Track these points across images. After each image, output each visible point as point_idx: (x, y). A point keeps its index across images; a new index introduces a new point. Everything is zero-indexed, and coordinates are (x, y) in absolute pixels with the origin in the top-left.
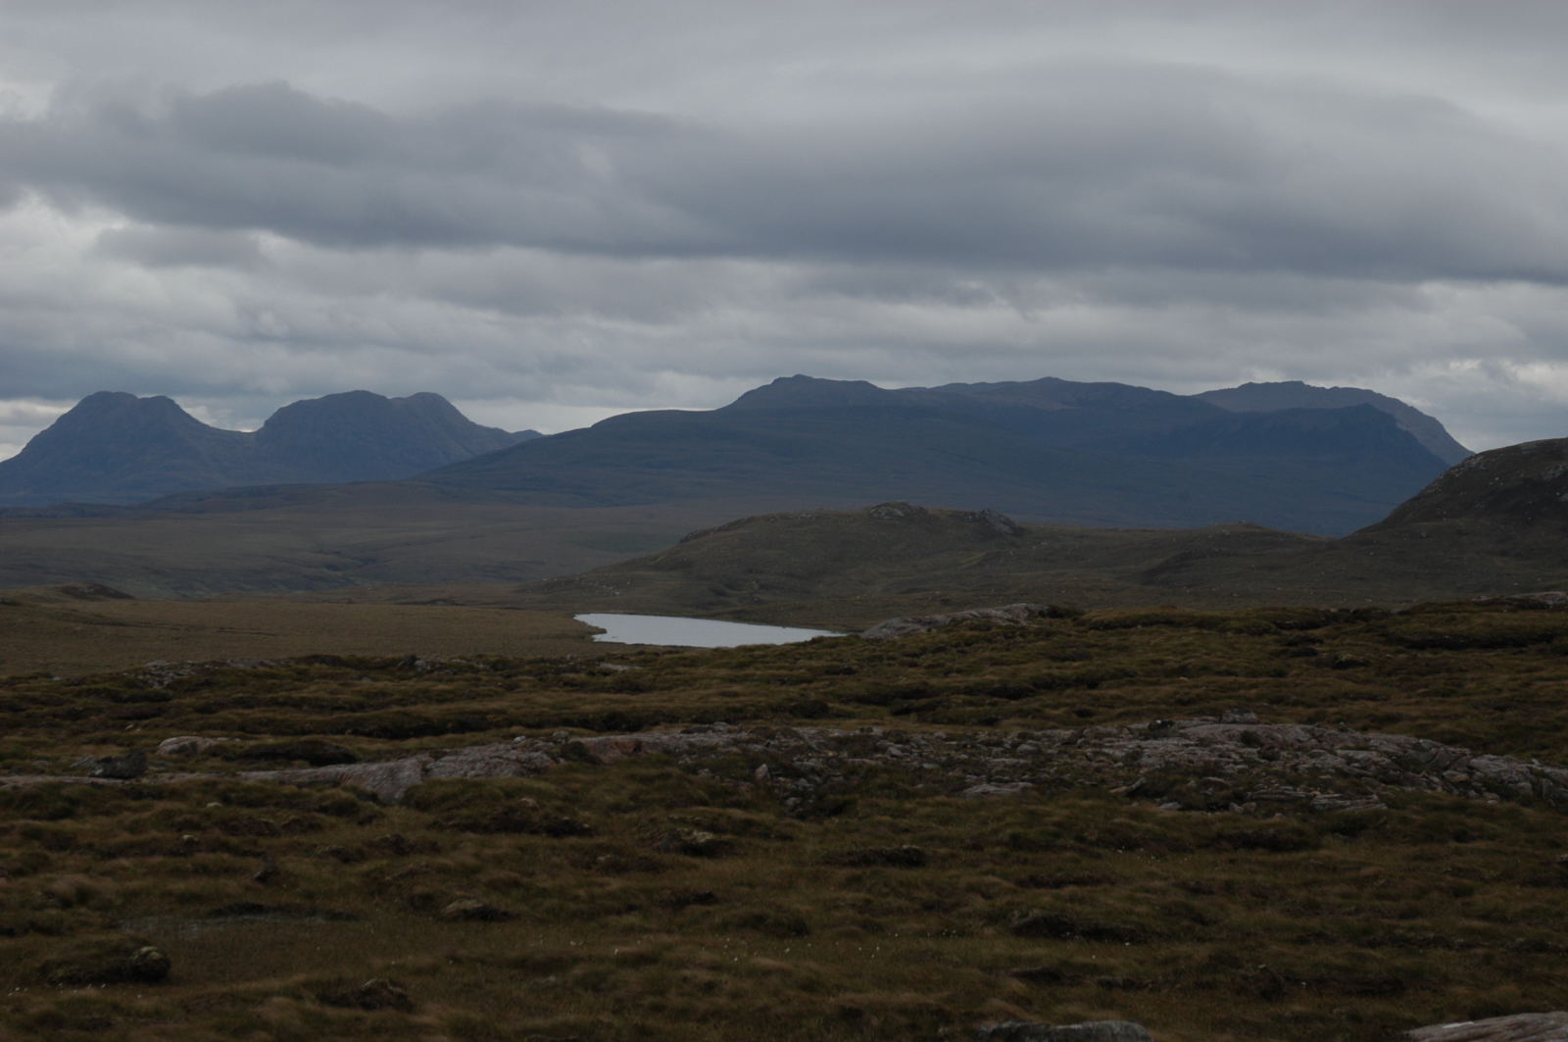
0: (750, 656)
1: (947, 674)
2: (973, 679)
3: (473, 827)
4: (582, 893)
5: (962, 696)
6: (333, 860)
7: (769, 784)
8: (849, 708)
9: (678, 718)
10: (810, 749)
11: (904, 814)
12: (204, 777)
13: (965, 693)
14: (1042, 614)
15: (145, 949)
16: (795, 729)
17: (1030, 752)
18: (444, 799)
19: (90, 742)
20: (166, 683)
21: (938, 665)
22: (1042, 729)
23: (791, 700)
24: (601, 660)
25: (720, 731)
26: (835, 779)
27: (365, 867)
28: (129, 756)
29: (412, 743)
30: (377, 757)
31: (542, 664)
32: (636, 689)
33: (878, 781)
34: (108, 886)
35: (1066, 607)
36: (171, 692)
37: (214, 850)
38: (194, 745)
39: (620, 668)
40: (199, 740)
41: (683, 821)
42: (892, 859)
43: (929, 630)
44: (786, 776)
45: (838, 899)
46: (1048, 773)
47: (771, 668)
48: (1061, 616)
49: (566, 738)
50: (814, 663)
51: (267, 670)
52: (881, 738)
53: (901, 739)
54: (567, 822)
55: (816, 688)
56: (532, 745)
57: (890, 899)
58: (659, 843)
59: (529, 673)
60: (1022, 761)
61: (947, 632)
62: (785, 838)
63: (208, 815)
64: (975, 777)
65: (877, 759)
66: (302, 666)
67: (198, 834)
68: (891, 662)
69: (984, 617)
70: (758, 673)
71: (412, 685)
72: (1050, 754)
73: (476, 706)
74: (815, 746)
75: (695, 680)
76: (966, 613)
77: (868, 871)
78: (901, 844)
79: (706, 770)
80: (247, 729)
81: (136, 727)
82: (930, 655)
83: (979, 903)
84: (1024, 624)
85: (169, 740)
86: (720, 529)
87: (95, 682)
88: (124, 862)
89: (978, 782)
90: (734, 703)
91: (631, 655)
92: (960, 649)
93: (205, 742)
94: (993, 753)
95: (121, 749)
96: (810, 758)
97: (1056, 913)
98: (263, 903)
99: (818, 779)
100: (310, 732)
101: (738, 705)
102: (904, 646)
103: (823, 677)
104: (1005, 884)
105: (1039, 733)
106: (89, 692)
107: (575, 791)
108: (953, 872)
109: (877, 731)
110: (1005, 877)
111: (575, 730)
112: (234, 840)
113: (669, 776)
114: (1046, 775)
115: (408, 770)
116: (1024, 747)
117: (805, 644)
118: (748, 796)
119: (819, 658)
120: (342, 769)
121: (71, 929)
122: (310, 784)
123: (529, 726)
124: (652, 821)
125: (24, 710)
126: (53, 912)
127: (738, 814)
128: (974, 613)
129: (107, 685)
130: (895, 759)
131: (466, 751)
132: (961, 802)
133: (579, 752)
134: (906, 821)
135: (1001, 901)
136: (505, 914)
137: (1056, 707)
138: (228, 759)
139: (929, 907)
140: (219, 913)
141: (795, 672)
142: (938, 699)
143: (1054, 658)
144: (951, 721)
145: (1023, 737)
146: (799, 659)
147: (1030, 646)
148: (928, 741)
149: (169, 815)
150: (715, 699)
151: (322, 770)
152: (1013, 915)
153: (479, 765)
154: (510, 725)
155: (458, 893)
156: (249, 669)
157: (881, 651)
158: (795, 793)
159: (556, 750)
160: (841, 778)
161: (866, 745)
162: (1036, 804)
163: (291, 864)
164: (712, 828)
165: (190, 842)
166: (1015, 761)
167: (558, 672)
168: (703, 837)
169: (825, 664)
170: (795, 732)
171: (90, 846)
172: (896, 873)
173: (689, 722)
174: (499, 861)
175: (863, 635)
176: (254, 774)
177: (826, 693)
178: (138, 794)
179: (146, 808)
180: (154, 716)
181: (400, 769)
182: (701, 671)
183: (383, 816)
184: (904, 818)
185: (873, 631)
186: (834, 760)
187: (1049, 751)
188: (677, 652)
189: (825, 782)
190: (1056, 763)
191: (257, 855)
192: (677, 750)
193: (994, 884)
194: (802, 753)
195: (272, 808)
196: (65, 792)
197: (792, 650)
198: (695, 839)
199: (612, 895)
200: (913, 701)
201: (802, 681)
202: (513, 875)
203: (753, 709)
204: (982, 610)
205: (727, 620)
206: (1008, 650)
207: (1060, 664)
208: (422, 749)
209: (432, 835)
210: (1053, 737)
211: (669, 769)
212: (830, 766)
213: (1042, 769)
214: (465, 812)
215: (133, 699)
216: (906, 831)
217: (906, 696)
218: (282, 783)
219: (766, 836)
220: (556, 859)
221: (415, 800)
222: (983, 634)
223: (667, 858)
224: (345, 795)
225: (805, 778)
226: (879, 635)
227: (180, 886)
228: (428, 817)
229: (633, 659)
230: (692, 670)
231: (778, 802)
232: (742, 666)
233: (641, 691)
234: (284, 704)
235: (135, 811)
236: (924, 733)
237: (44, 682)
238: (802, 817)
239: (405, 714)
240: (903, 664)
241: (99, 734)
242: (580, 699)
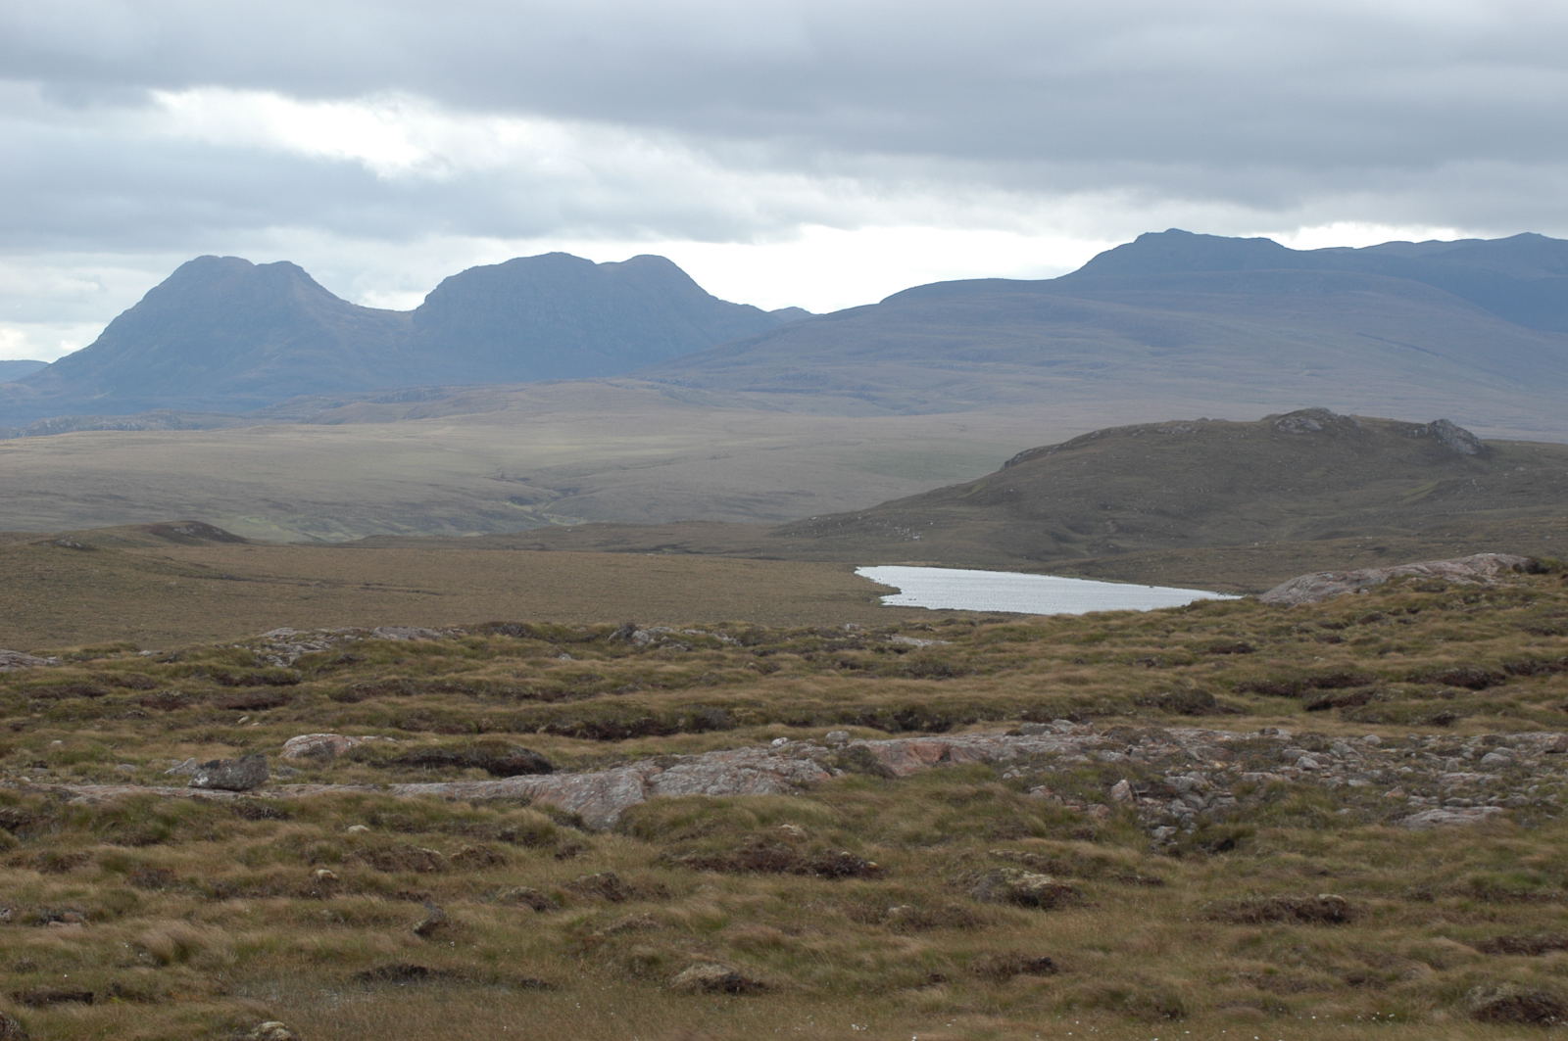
0: (1102, 628)
1: (1382, 652)
2: (1419, 660)
3: (717, 865)
4: (866, 957)
5: (1405, 685)
6: (523, 907)
7: (1131, 807)
8: (1244, 701)
9: (1003, 713)
10: (1190, 758)
11: (1323, 850)
12: (345, 790)
13: (1409, 680)
14: (1517, 568)
15: (267, 1025)
16: (1168, 730)
17: (1501, 764)
18: (674, 824)
19: (189, 741)
20: (292, 659)
21: (1371, 640)
22: (1515, 731)
23: (1161, 689)
24: (895, 631)
25: (1062, 732)
26: (1224, 800)
27: (567, 917)
28: (243, 760)
29: (630, 745)
30: (582, 764)
31: (812, 637)
32: (944, 673)
33: (1285, 803)
34: (216, 938)
35: (1553, 559)
36: (298, 672)
37: (359, 891)
38: (330, 745)
39: (920, 643)
40: (337, 738)
41: (1008, 858)
42: (1303, 914)
43: (1358, 591)
44: (1154, 796)
45: (1227, 969)
46: (1526, 794)
47: (1134, 644)
48: (1544, 571)
49: (845, 742)
50: (1194, 637)
51: (431, 642)
52: (1289, 743)
53: (1319, 746)
54: (845, 859)
55: (1197, 672)
56: (797, 750)
57: (1302, 969)
58: (977, 888)
59: (793, 649)
60: (1489, 776)
61: (1384, 593)
62: (1156, 883)
63: (350, 842)
64: (1422, 799)
65: (1283, 773)
66: (479, 638)
67: (338, 868)
68: (1305, 636)
69: (1436, 573)
70: (1116, 650)
71: (629, 664)
72: (1526, 767)
73: (718, 694)
74: (1195, 754)
75: (1027, 660)
76: (1410, 567)
77: (1270, 930)
78: (1317, 895)
79: (1042, 787)
80: (403, 724)
81: (252, 719)
82: (1359, 626)
83: (1427, 975)
84: (1492, 582)
85: (296, 739)
86: (1062, 447)
87: (197, 658)
88: (239, 904)
89: (1428, 806)
90: (1081, 692)
91: (937, 625)
92: (1401, 617)
93: (345, 743)
94: (1448, 765)
95: (234, 749)
96: (1190, 770)
97: (1535, 990)
98: (425, 965)
99: (1199, 800)
100: (488, 730)
101: (1087, 696)
102: (1321, 613)
103: (1207, 656)
104: (1464, 949)
105: (1514, 737)
106: (188, 672)
107: (858, 816)
108: (1392, 932)
109: (1284, 733)
110: (1464, 939)
111: (858, 729)
112: (387, 878)
113: (989, 794)
114: (1523, 797)
115: (627, 785)
116: (1491, 757)
117: (1181, 611)
118: (1101, 824)
119: (1203, 629)
120: (533, 780)
121: (169, 995)
122: (489, 802)
123: (792, 723)
124: (964, 857)
125: (101, 695)
126: (145, 971)
127: (1087, 848)
128: (1422, 566)
129: (213, 662)
130: (1309, 773)
131: (705, 758)
132: (1401, 833)
133: (863, 761)
134: (1324, 860)
135: (1456, 974)
136: (760, 985)
137: (1536, 701)
138: (375, 765)
139: (1355, 982)
140: (367, 977)
141: (1168, 650)
142: (1369, 688)
143: (1535, 631)
144: (1390, 720)
145: (1490, 741)
146: (1173, 631)
147: (1500, 613)
148: (1356, 747)
149: (298, 840)
150: (1054, 687)
151: (506, 782)
152: (1475, 993)
153: (722, 778)
154: (767, 722)
155: (695, 956)
156: (405, 640)
157: (1288, 620)
158: (1167, 821)
159: (831, 757)
160: (1233, 799)
161: (1269, 753)
162: (1509, 837)
163: (463, 911)
164: (1051, 869)
165: (326, 879)
166: (1478, 776)
167: (832, 648)
168: (1037, 881)
169: (1210, 638)
170: (1168, 733)
171: (193, 882)
172: (1312, 934)
173: (1016, 719)
174: (751, 911)
175: (1264, 598)
176: (413, 785)
177: (1210, 680)
178: (255, 813)
179: (266, 832)
180: (275, 704)
181: (614, 782)
182: (1034, 648)
183: (591, 847)
184: (1323, 856)
185: (1280, 591)
186: (1224, 776)
187: (1528, 762)
188: (1001, 621)
189: (1209, 806)
190: (1536, 779)
191: (419, 899)
192: (1001, 759)
193: (1450, 949)
194: (1178, 764)
195: (439, 835)
196: (158, 808)
197: (1165, 618)
198: (1025, 884)
199: (911, 962)
200: (1335, 691)
201: (1177, 664)
202: (771, 931)
203: (1109, 701)
204: (1432, 563)
205: (1071, 575)
206: (1469, 619)
207: (1542, 639)
208: (645, 755)
209: (658, 875)
210: (1533, 743)
211: (989, 785)
212: (1218, 783)
213: (1518, 788)
214: (703, 842)
215: (249, 681)
216: (1324, 873)
217: (1324, 684)
218: (450, 799)
219: (1128, 879)
220: (831, 911)
221: (636, 826)
222: (1434, 596)
223: (988, 910)
224: (540, 817)
225: (1181, 798)
226: (1287, 598)
227: (312, 939)
228: (653, 850)
229: (937, 630)
230: (1022, 646)
231: (1143, 832)
232: (1093, 640)
233: (950, 675)
234: (451, 690)
235: (252, 835)
236: (1351, 736)
237: (129, 657)
238: (1176, 853)
239: (621, 706)
240: (1320, 639)
241: (204, 729)
242: (864, 686)
